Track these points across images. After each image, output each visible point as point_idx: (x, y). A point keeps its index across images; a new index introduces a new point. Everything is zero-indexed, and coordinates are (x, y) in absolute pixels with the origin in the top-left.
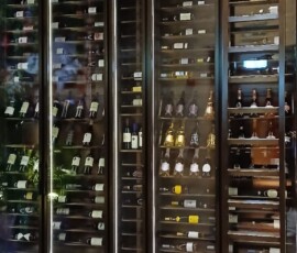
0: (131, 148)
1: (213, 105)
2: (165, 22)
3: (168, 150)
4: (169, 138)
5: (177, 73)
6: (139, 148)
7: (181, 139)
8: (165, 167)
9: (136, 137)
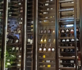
0: (30, 44)
1: (55, 30)
2: (41, 6)
3: (42, 45)
4: (42, 40)
5: (44, 21)
6: (32, 43)
7: (45, 40)
8: (40, 49)
9: (32, 40)
